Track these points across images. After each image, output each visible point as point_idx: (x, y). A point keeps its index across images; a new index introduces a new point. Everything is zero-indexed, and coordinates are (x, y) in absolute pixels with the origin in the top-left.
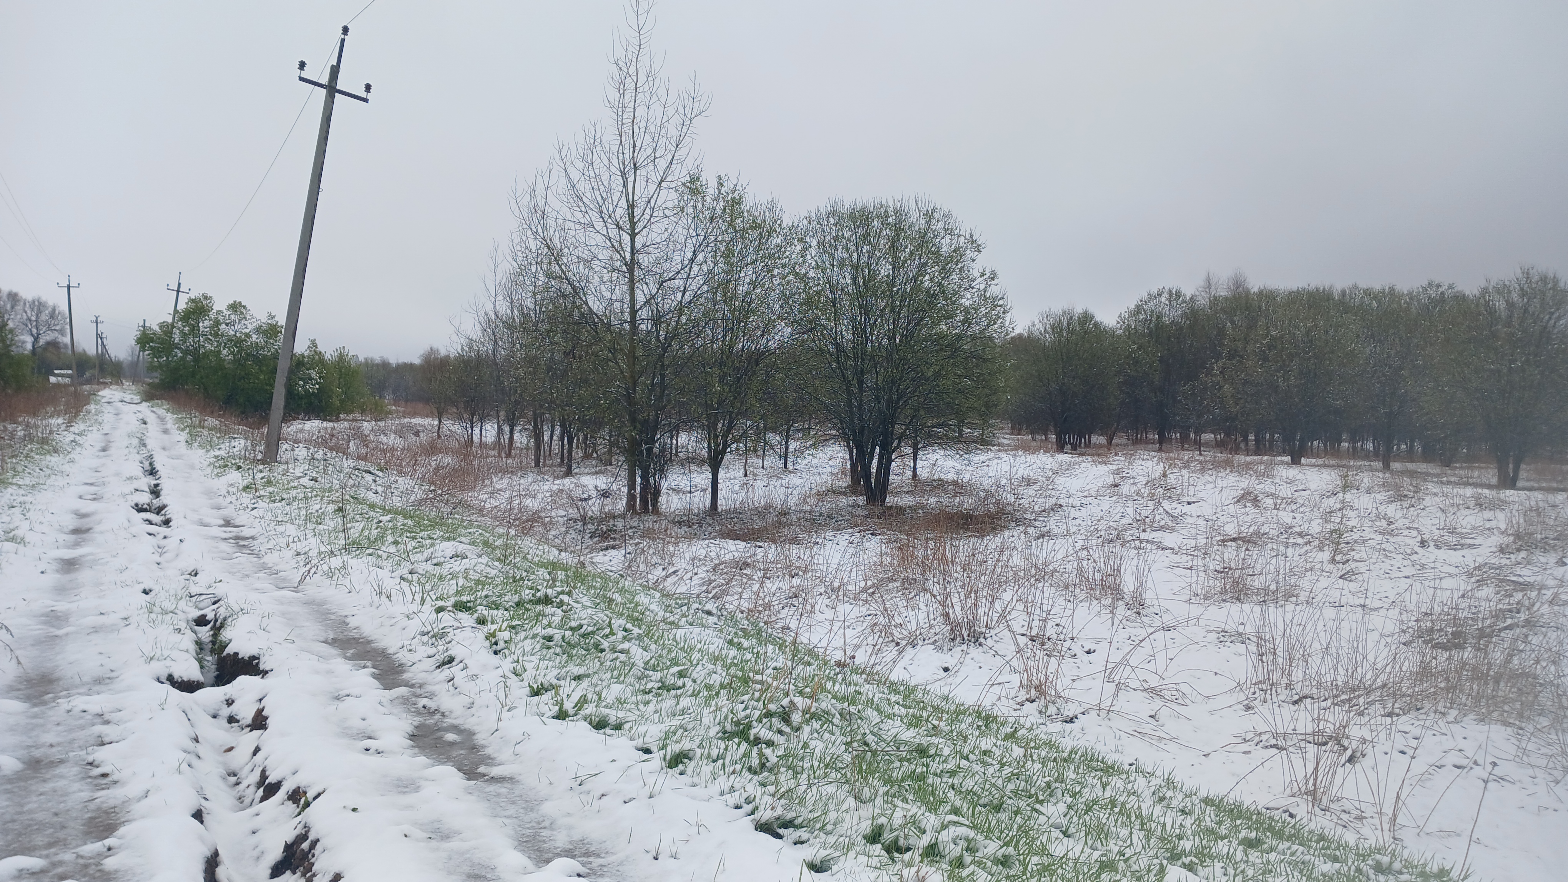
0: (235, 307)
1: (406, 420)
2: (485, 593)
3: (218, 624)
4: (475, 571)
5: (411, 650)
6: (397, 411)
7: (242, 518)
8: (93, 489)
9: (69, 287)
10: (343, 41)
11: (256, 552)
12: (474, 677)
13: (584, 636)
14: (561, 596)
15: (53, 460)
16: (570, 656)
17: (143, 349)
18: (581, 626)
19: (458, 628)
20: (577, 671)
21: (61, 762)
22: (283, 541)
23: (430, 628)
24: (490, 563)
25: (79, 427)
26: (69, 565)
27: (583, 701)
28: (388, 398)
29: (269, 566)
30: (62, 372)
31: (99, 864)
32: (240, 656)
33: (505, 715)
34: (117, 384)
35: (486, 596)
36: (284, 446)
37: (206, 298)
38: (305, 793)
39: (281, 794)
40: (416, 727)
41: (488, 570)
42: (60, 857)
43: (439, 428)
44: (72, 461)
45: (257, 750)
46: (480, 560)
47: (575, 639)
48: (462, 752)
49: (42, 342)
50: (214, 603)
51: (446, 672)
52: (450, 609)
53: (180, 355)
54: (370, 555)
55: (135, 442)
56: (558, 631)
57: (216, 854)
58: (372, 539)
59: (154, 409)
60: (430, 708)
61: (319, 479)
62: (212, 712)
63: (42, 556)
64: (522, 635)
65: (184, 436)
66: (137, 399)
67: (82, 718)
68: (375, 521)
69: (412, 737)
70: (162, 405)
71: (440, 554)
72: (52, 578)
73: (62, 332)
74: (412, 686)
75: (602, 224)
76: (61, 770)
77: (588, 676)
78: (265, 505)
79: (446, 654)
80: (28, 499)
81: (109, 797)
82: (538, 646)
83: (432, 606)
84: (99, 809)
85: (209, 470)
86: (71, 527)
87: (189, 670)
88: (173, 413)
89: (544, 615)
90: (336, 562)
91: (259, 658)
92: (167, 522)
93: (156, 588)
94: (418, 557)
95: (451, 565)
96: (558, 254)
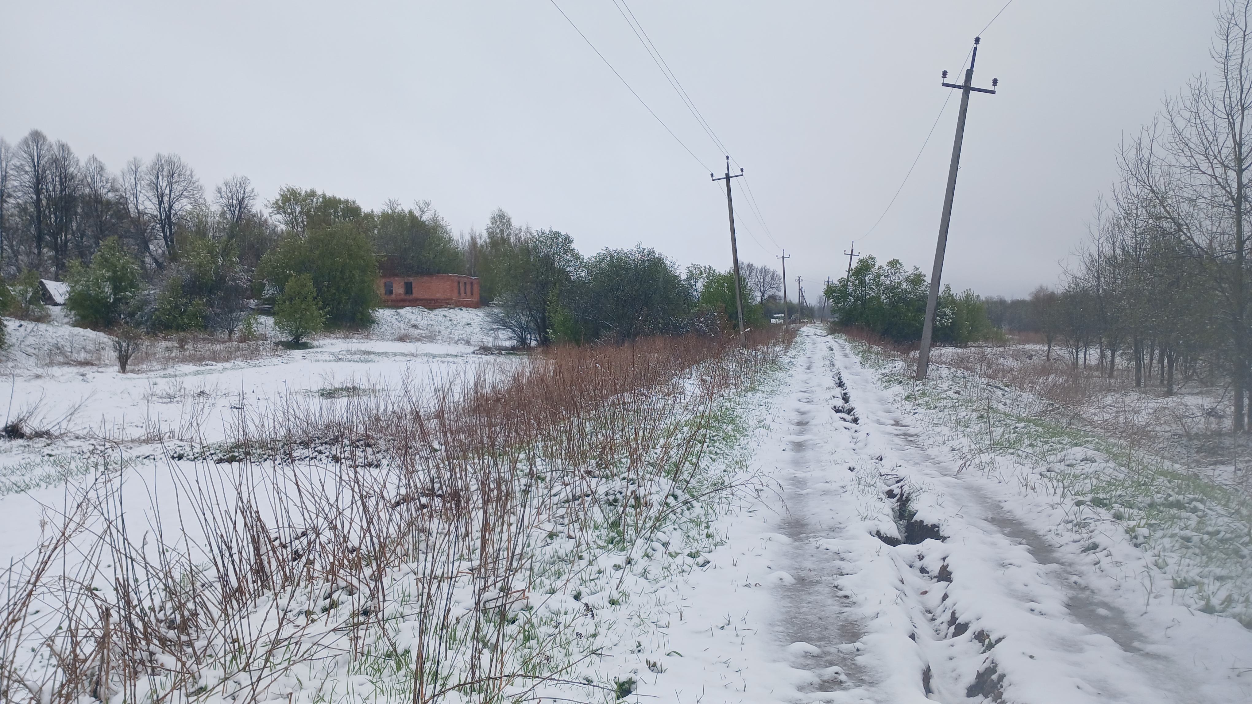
0: (894, 263)
1: (1021, 346)
2: (1119, 493)
3: (904, 498)
4: (1104, 473)
5: (1057, 534)
6: (1012, 339)
7: (908, 420)
8: (806, 395)
9: (783, 258)
10: (975, 49)
11: (920, 446)
12: (1118, 564)
13: (1222, 541)
14: (1194, 503)
15: (780, 374)
16: (1210, 559)
17: (829, 298)
18: (1218, 532)
19: (1098, 520)
20: (1219, 571)
21: (818, 582)
22: (940, 439)
23: (1073, 518)
24: (1117, 468)
25: (792, 353)
26: (799, 446)
27: (1229, 601)
28: (1005, 328)
29: (933, 457)
30: (779, 315)
31: (852, 659)
32: (925, 524)
33: (1152, 600)
34: (811, 323)
35: (1120, 496)
36: (931, 367)
37: (871, 258)
38: (988, 636)
39: (968, 634)
40: (1071, 599)
41: (1116, 473)
42: (828, 649)
43: (1049, 353)
44: (791, 376)
45: (945, 597)
46: (1108, 464)
47: (1213, 543)
48: (1115, 626)
49: (766, 296)
50: (898, 482)
51: (1091, 557)
52: (1089, 503)
53: (853, 300)
54: (1012, 454)
55: (828, 362)
56: (1196, 534)
57: (929, 669)
58: (1012, 441)
59: (837, 340)
60: (1080, 585)
61: (962, 392)
62: (909, 563)
63: (782, 439)
64: (1160, 533)
65: (858, 359)
66: (824, 333)
67: (826, 554)
68: (1012, 427)
69: (1068, 606)
70: (841, 337)
71: (1072, 457)
72: (789, 455)
73: (778, 289)
74: (1062, 564)
75: (1207, 164)
76: (818, 588)
77: (1231, 578)
78: (923, 411)
79: (1090, 541)
80: (769, 400)
81: (852, 613)
82: (1177, 546)
83: (1072, 499)
84: (846, 620)
85: (879, 384)
86: (796, 421)
87: (891, 529)
88: (849, 342)
89: (1180, 518)
90: (985, 458)
91: (938, 527)
92: (855, 421)
93: (858, 467)
94: (1052, 458)
95: (1083, 467)
96: (1162, 197)
